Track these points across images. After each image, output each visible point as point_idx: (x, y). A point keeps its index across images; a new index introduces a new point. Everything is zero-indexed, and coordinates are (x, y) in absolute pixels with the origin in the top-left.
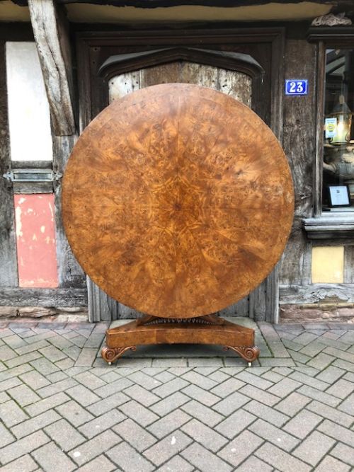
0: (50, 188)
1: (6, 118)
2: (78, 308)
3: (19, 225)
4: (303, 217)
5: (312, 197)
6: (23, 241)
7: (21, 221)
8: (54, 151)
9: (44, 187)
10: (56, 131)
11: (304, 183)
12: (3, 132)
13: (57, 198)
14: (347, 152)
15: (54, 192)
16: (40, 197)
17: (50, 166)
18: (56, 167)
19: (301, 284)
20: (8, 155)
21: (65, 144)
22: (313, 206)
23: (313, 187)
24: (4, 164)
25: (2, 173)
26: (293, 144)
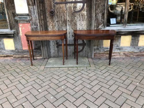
0: (28, 22)
2: (39, 55)
3: (21, 33)
4: (101, 28)
5: (104, 22)
6: (23, 37)
7: (21, 31)
8: (29, 11)
10: (29, 4)
11: (102, 19)
12: (13, 5)
13: (31, 24)
14: (117, 7)
15: (30, 23)
16: (26, 24)
17: (28, 15)
18: (30, 15)
19: (100, 47)
20: (15, 12)
21: (32, 8)
22: (104, 25)
23: (104, 20)
24: (14, 14)
25: (14, 17)
26: (98, 7)
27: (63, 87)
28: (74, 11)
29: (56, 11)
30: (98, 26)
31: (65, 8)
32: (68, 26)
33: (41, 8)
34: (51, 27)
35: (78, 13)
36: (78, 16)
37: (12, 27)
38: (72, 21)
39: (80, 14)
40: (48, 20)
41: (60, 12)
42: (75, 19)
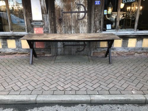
0: (42, 26)
1: (31, 10)
2: (49, 53)
5: (100, 28)
8: (42, 18)
9: (41, 26)
10: (43, 13)
11: (99, 25)
12: (31, 13)
13: (43, 29)
14: (113, 15)
16: (40, 28)
17: (42, 21)
20: (32, 19)
21: (45, 16)
22: (101, 30)
23: (101, 26)
24: (31, 21)
25: (31, 23)
26: (97, 16)
27: (69, 74)
28: (77, 19)
29: (63, 19)
30: (96, 31)
31: (71, 16)
32: (72, 30)
33: (52, 16)
34: (59, 31)
35: (81, 21)
36: (81, 23)
37: (29, 30)
38: (76, 26)
39: (82, 21)
40: (57, 26)
41: (66, 19)
42: (78, 25)
